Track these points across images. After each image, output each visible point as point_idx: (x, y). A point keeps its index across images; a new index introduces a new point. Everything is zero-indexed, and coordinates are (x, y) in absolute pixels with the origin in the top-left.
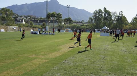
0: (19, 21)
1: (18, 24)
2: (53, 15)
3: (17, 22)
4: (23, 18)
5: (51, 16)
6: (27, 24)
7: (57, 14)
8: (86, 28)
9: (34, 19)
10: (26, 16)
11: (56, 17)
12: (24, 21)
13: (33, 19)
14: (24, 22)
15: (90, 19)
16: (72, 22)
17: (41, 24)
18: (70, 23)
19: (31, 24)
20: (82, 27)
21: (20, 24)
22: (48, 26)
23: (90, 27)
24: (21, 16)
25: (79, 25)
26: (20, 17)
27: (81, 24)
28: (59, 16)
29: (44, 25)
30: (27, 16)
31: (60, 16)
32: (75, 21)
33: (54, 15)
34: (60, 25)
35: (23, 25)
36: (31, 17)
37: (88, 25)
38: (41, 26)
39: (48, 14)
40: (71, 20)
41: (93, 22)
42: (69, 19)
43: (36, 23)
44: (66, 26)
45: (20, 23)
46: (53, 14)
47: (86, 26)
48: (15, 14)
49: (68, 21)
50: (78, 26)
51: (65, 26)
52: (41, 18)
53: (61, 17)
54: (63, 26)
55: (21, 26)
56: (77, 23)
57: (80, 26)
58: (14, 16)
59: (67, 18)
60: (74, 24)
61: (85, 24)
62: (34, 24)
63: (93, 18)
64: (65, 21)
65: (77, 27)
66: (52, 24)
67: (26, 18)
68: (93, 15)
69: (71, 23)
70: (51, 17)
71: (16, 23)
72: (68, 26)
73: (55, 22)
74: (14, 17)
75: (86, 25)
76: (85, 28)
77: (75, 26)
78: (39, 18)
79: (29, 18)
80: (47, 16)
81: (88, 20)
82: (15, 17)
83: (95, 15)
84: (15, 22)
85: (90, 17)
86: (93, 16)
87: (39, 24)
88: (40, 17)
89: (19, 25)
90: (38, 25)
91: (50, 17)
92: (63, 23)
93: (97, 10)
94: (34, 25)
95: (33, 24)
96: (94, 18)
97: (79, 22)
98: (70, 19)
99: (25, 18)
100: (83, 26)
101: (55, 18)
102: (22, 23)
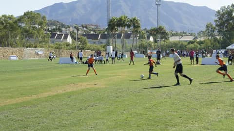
0: (60, 36)
1: (56, 44)
2: (121, 23)
3: (56, 38)
5: (118, 25)
6: (78, 43)
7: (131, 21)
8: (200, 49)
9: (95, 31)
11: (129, 26)
12: (73, 37)
13: (92, 32)
15: (207, 27)
16: (167, 34)
19: (84, 43)
20: (192, 46)
23: (209, 47)
24: (69, 27)
28: (134, 25)
31: (136, 25)
33: (124, 22)
35: (68, 45)
36: (87, 28)
37: (204, 41)
39: (111, 21)
40: (164, 32)
41: (216, 32)
42: (160, 28)
43: (94, 41)
45: (61, 41)
46: (121, 20)
47: (201, 43)
48: (58, 22)
49: (157, 33)
50: (182, 44)
53: (138, 27)
55: (61, 48)
57: (186, 43)
58: (54, 27)
60: (172, 39)
61: (198, 40)
63: (214, 25)
65: (179, 46)
67: (78, 30)
68: (216, 18)
69: (164, 37)
70: (117, 27)
71: (53, 42)
73: (128, 36)
75: (200, 41)
76: (198, 49)
77: (175, 44)
81: (204, 29)
83: (220, 18)
85: (209, 23)
86: (216, 21)
89: (60, 45)
93: (225, 7)
94: (89, 44)
96: (217, 25)
98: (162, 29)
99: (76, 31)
100: (193, 43)
101: (126, 28)
102: (65, 42)
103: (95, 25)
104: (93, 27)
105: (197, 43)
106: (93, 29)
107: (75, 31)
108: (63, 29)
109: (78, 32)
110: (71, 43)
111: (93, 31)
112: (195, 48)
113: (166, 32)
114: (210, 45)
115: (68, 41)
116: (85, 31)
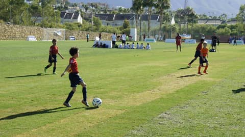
0: (69, 15)
1: (66, 24)
2: (148, 2)
3: (66, 18)
4: (78, 8)
5: (145, 5)
6: (88, 24)
8: (231, 34)
9: (105, 11)
10: (85, 3)
11: (157, 6)
12: (82, 15)
13: (102, 13)
14: (80, 20)
16: (196, 17)
17: (121, 23)
18: (189, 21)
19: (96, 24)
20: (221, 30)
21: (70, 23)
22: (136, 29)
23: (242, 32)
24: (76, 5)
25: (213, 25)
26: (73, 6)
27: (219, 23)
28: (163, 5)
29: (125, 26)
30: (88, 4)
31: (165, 5)
32: (204, 16)
33: (151, 2)
34: (165, 27)
35: (79, 26)
36: (96, 7)
37: (236, 26)
38: (121, 29)
40: (192, 15)
42: (188, 10)
43: (108, 22)
44: (180, 29)
45: (71, 21)
47: (232, 28)
49: (184, 15)
50: (211, 29)
51: (177, 28)
52: (120, 10)
53: (168, 7)
54: (174, 29)
55: (73, 29)
56: (208, 20)
57: (215, 28)
58: (59, 5)
59: (182, 8)
60: (201, 24)
61: (229, 24)
62: (103, 24)
64: (177, 16)
65: (207, 30)
66: (146, 23)
67: (86, 9)
69: (192, 20)
70: (143, 7)
71: (62, 22)
72: (186, 27)
73: (154, 17)
74: (59, 7)
75: (232, 26)
76: (229, 34)
77: (203, 28)
78: (116, 10)
79: (94, 8)
80: (134, 4)
81: (238, 12)
82: (62, 7)
84: (60, 19)
87: (116, 25)
88: (118, 7)
89: (70, 25)
90: (113, 25)
91: (141, 8)
92: (173, 22)
94: (103, 26)
95: (100, 24)
97: (215, 19)
98: (190, 11)
99: (84, 10)
100: (223, 27)
101: (153, 8)
102: (76, 22)
103: (104, 4)
104: (101, 6)
105: (228, 27)
106: (102, 8)
107: (82, 10)
108: (69, 7)
109: (86, 11)
110: (81, 23)
111: (102, 11)
112: (226, 33)
113: (195, 14)
114: (243, 30)
115: (79, 21)
116: (94, 11)
